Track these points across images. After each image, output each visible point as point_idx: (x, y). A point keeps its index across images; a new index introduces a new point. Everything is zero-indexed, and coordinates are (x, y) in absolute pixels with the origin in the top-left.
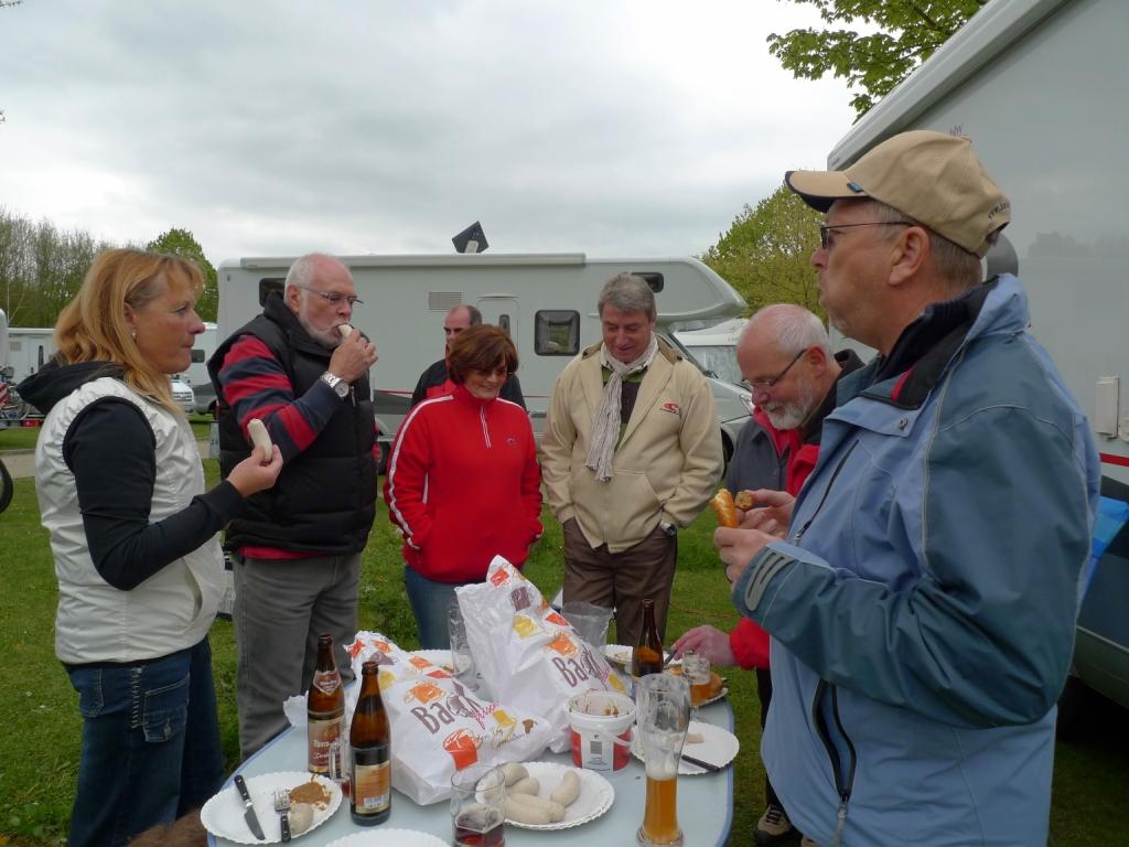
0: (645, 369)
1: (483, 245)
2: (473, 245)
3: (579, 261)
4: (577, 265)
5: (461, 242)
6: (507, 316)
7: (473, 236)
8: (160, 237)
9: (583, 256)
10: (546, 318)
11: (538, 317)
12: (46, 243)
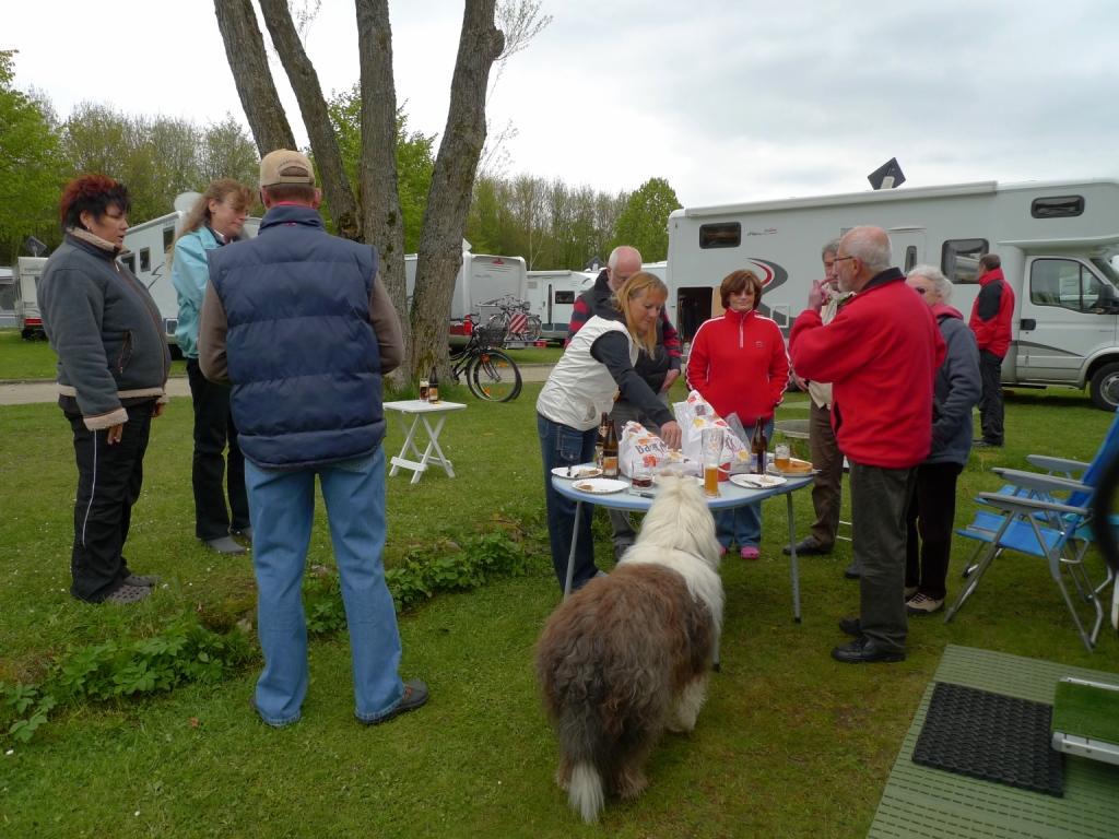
1: (900, 179)
2: (889, 180)
3: (989, 189)
4: (988, 193)
5: (876, 179)
6: (914, 248)
7: (891, 170)
8: (642, 186)
9: (995, 184)
10: (954, 246)
11: (946, 246)
12: (558, 197)
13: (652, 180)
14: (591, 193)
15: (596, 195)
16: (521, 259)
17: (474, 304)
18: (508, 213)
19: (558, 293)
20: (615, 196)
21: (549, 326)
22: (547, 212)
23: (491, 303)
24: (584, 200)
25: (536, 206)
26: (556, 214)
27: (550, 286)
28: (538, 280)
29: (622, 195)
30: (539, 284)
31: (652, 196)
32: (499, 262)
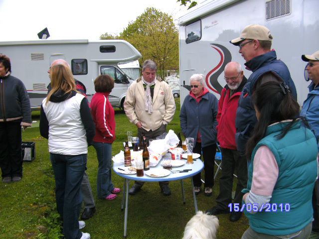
0: (155, 85)
1: (48, 36)
2: (45, 36)
3: (86, 42)
5: (40, 35)
7: (45, 33)
9: (88, 40)
11: (73, 61)
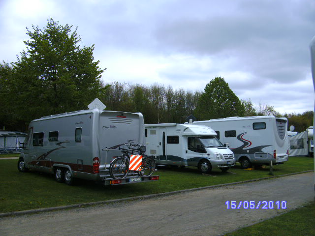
12: (170, 95)
13: (216, 78)
14: (183, 93)
15: (186, 94)
16: (140, 114)
17: (101, 149)
18: (148, 101)
19: (168, 137)
20: (194, 93)
21: (163, 157)
22: (165, 101)
23: (115, 147)
24: (181, 96)
25: (160, 98)
26: (169, 102)
27: (164, 133)
28: (157, 130)
29: (197, 93)
30: (157, 132)
31: (216, 87)
32: (122, 116)
